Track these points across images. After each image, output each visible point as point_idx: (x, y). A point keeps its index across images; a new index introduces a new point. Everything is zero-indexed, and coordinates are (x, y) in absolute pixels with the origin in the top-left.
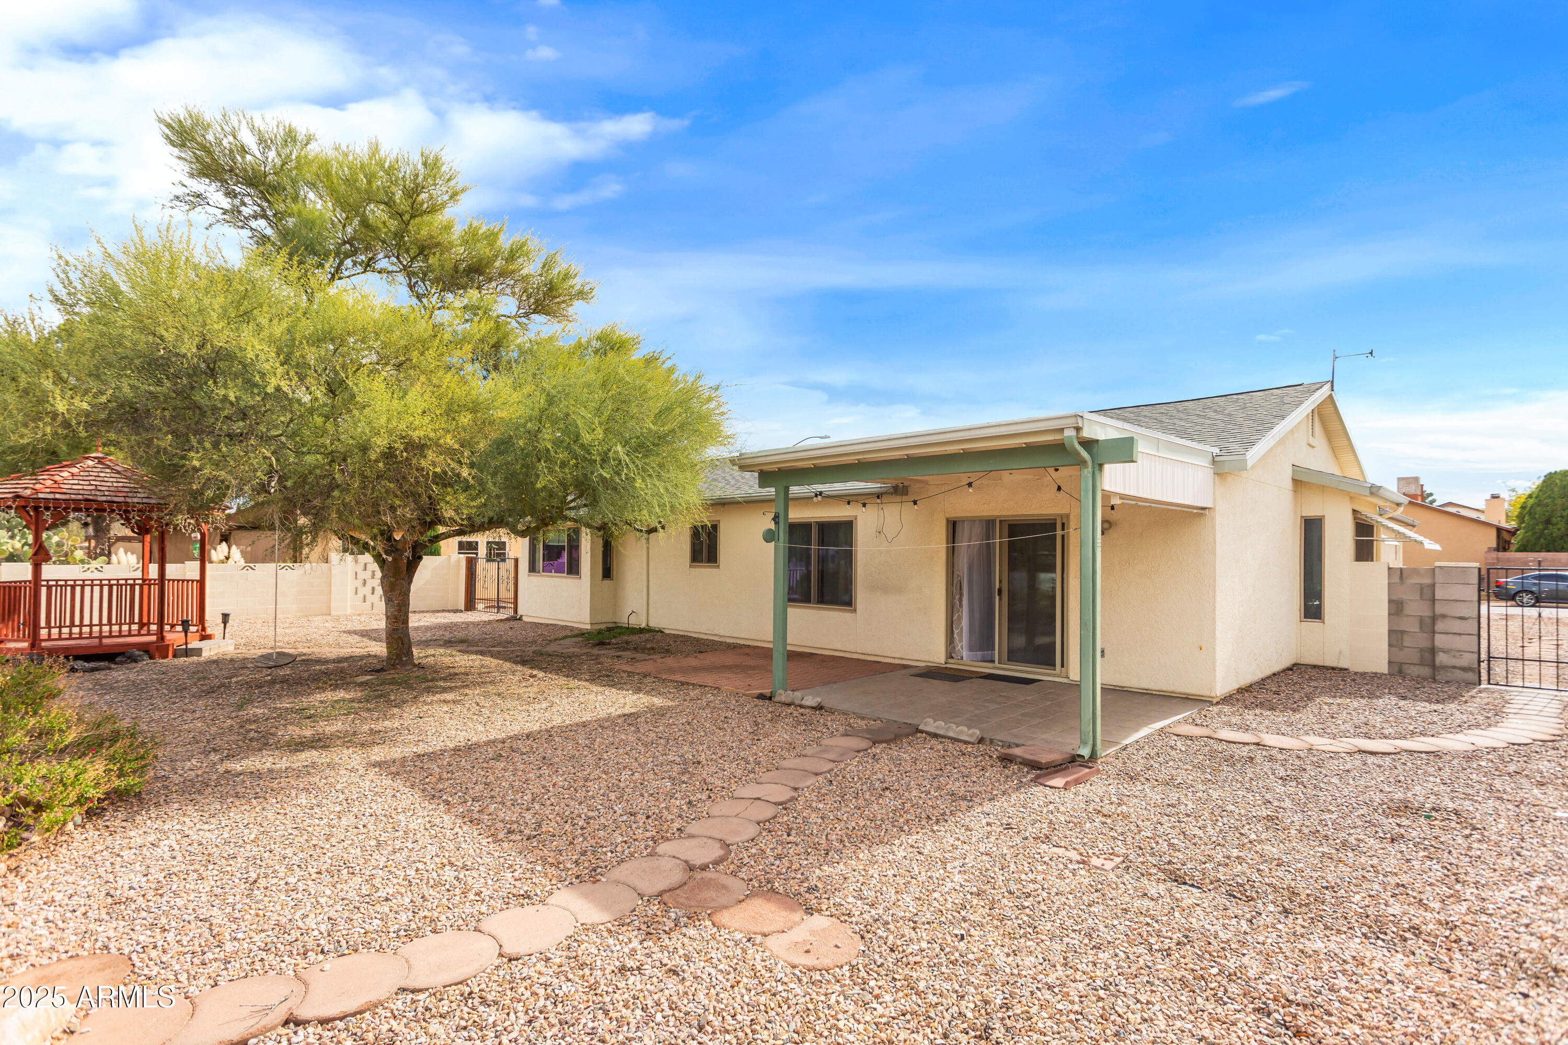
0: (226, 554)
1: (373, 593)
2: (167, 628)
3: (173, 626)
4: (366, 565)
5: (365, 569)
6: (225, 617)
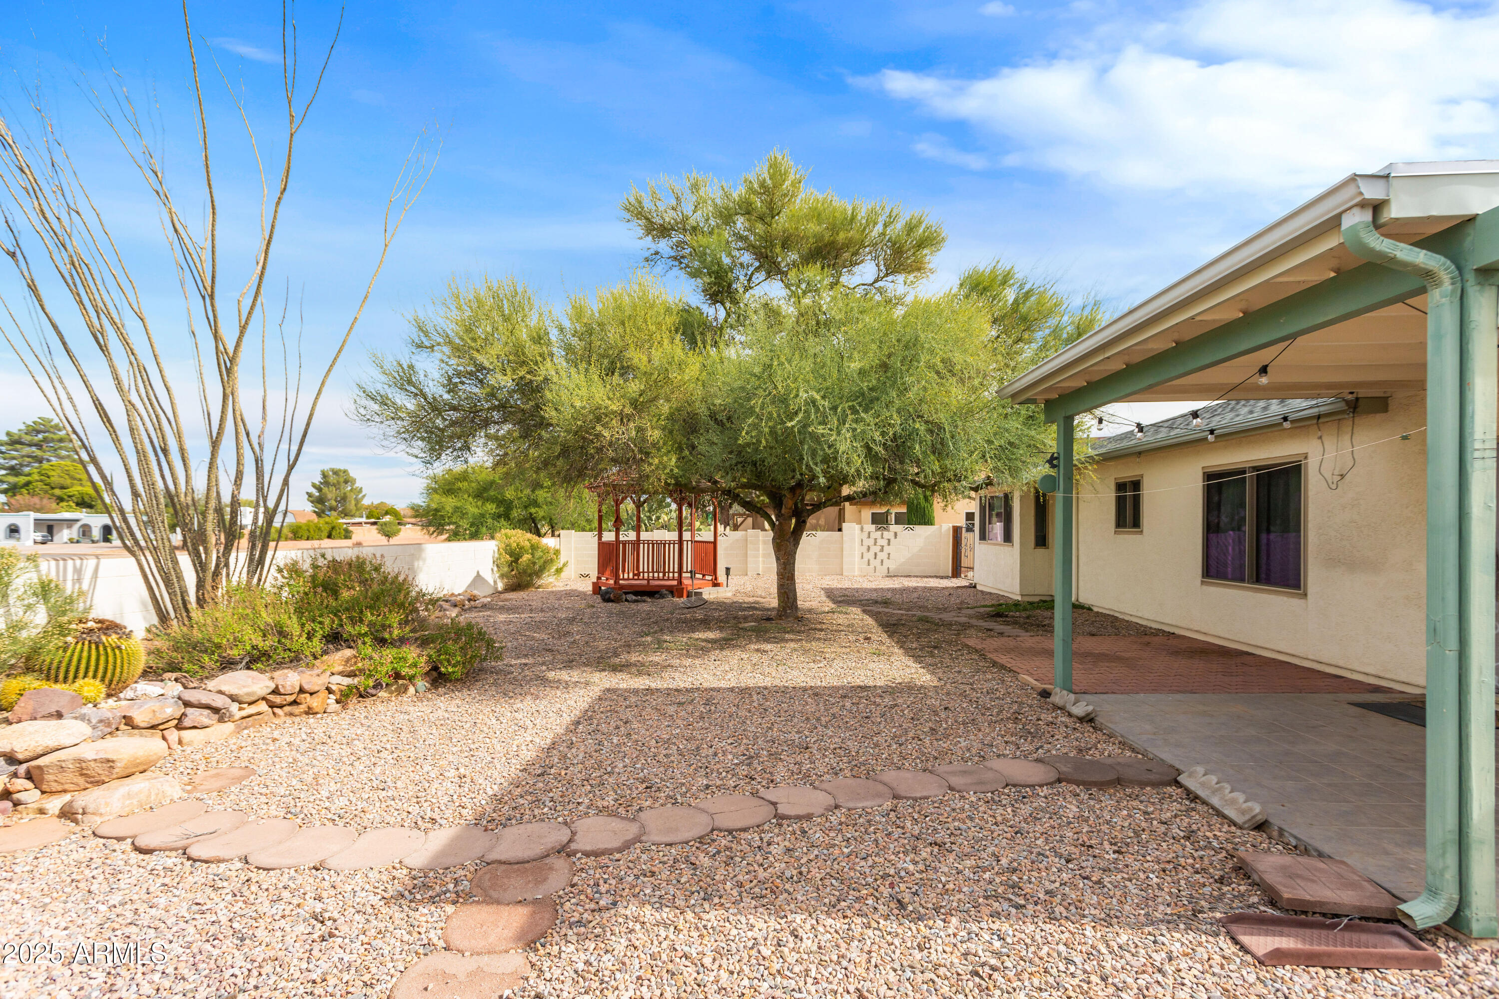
1: (875, 558)
4: (869, 533)
5: (869, 537)
6: (728, 570)
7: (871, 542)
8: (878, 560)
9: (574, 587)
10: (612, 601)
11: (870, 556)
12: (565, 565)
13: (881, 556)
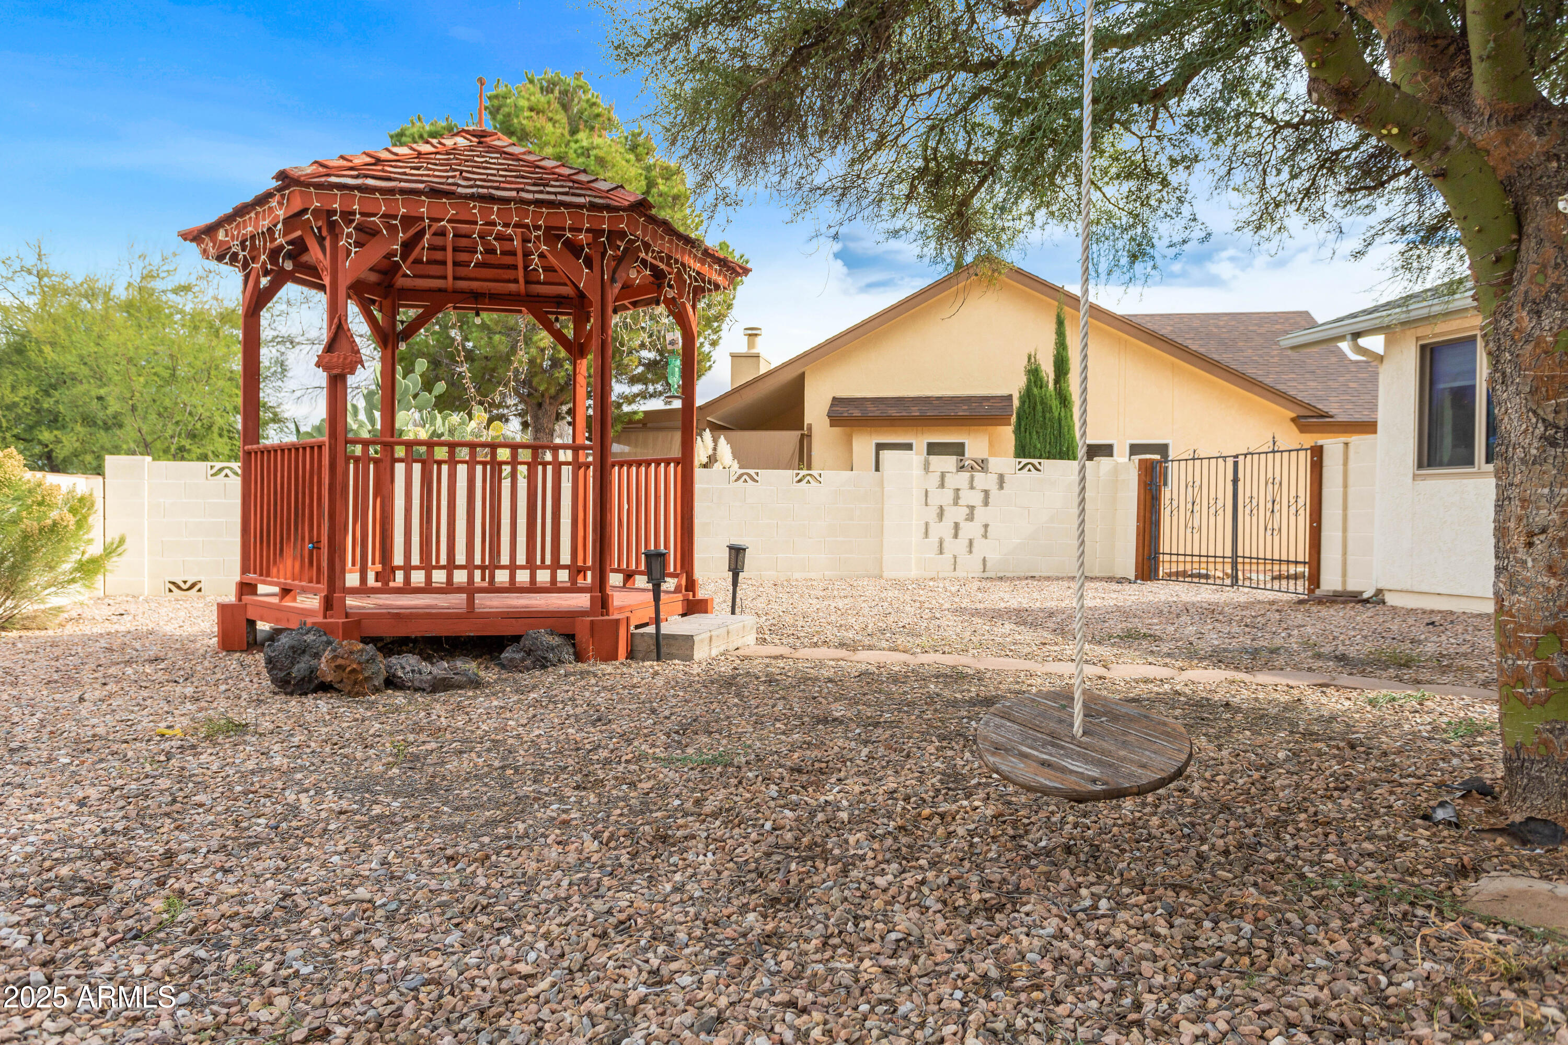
0: (710, 452)
1: (956, 536)
2: (615, 579)
3: (629, 576)
4: (943, 475)
5: (942, 485)
6: (737, 553)
7: (946, 497)
8: (962, 542)
9: (145, 623)
10: (325, 688)
11: (943, 530)
12: (110, 551)
13: (970, 530)
